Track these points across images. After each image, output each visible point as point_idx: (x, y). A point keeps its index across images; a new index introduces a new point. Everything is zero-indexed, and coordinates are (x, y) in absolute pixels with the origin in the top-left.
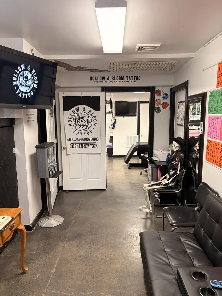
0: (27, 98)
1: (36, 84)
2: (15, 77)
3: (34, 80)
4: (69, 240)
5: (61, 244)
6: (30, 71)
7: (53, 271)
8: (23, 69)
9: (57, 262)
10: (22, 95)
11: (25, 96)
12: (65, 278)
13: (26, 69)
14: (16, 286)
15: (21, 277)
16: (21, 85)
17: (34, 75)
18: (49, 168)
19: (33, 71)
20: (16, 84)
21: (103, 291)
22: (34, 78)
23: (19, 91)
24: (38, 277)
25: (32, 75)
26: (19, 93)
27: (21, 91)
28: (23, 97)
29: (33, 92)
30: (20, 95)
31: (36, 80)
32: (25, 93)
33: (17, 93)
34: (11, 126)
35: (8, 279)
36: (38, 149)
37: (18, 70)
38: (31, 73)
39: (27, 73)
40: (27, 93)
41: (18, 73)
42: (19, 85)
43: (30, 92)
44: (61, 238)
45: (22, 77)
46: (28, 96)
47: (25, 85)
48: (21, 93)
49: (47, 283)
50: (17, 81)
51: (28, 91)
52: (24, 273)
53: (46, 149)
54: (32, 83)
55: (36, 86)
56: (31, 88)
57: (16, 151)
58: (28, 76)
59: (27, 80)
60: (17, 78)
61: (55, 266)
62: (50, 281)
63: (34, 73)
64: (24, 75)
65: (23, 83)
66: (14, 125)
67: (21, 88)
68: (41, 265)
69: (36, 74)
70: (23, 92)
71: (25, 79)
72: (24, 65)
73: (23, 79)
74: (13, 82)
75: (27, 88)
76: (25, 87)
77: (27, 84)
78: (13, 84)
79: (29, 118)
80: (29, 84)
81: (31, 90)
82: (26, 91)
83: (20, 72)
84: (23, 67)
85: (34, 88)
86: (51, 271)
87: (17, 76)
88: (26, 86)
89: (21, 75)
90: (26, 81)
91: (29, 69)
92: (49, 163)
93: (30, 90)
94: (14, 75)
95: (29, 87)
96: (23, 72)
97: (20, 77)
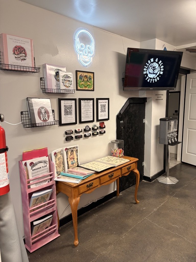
0: (154, 82)
1: (162, 71)
2: (146, 68)
3: (161, 69)
4: (176, 196)
5: (168, 196)
6: (158, 63)
7: (155, 210)
8: (152, 62)
9: (160, 206)
10: (150, 81)
11: (152, 81)
12: (162, 217)
13: (154, 61)
14: (129, 208)
15: (134, 205)
16: (150, 73)
17: (160, 65)
18: (168, 137)
19: (160, 62)
20: (146, 73)
21: (187, 237)
22: (160, 67)
23: (148, 78)
24: (144, 209)
25: (159, 65)
26: (148, 79)
27: (149, 78)
28: (151, 82)
29: (159, 77)
30: (148, 81)
31: (162, 68)
32: (152, 79)
33: (146, 79)
34: (144, 103)
35: (126, 203)
36: (161, 121)
37: (148, 63)
38: (158, 64)
39: (155, 64)
40: (154, 78)
41: (148, 65)
42: (148, 73)
43: (156, 78)
44: (170, 193)
45: (150, 68)
46: (155, 81)
47: (152, 73)
48: (149, 79)
49: (148, 215)
50: (147, 71)
51: (155, 77)
52: (136, 203)
53: (167, 122)
54: (159, 71)
55: (162, 73)
56: (158, 74)
57: (146, 121)
58: (155, 67)
59: (155, 69)
60: (147, 69)
61: (158, 208)
62: (150, 214)
63: (161, 63)
64: (152, 66)
65: (151, 72)
66: (146, 103)
67: (150, 76)
68: (149, 203)
69: (162, 63)
70: (151, 78)
71: (153, 69)
72: (153, 58)
73: (152, 69)
74: (144, 72)
75: (154, 75)
76: (153, 75)
77: (155, 72)
78: (144, 73)
79: (158, 97)
80: (156, 72)
81: (158, 76)
82: (154, 77)
83: (150, 64)
84: (152, 60)
85: (160, 74)
86: (153, 209)
87: (147, 67)
88: (154, 73)
89: (150, 66)
90: (153, 70)
91: (157, 61)
92: (169, 133)
93: (156, 76)
94: (145, 67)
95: (156, 74)
96: (152, 64)
97: (149, 68)
